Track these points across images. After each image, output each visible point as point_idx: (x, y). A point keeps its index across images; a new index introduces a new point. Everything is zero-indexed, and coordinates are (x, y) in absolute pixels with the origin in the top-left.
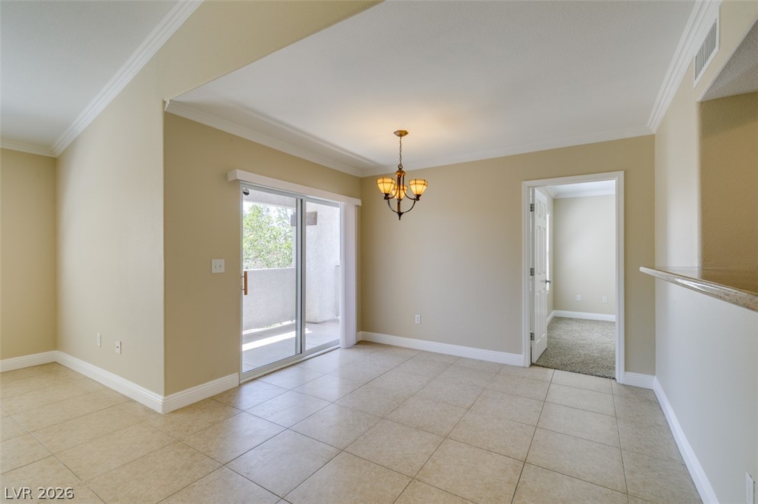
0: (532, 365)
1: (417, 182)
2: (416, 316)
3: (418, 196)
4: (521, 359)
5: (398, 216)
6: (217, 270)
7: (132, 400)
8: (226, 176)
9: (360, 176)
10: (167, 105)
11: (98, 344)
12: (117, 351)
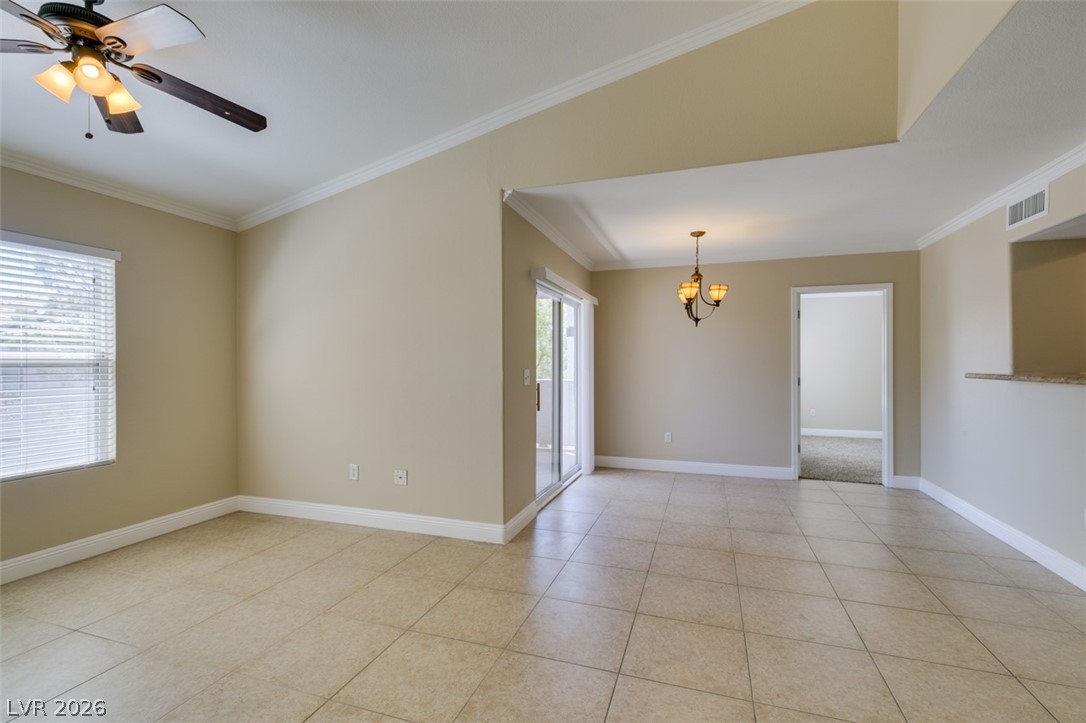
0: (800, 478)
1: (722, 287)
2: (667, 434)
3: (717, 303)
4: (791, 472)
5: (694, 323)
6: (527, 382)
7: (439, 537)
8: (529, 274)
9: (591, 270)
10: (506, 195)
11: (352, 477)
12: (400, 482)
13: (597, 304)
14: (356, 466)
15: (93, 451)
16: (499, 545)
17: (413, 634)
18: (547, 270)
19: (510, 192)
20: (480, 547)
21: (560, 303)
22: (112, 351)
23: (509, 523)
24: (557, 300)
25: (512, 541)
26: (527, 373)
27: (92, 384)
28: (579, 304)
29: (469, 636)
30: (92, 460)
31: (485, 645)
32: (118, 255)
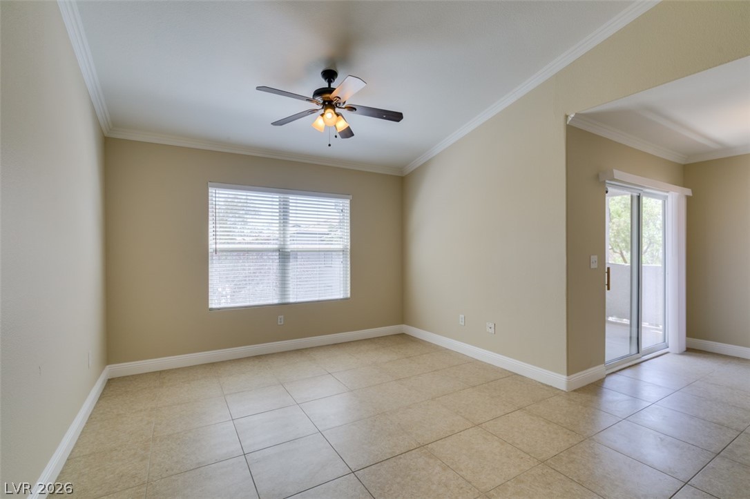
6: (594, 266)
7: (516, 374)
8: (597, 176)
9: (683, 163)
10: (570, 119)
11: (461, 323)
12: (490, 331)
13: (691, 195)
14: (463, 316)
15: (342, 292)
16: (562, 391)
17: (480, 429)
18: (615, 171)
19: (572, 116)
20: (547, 388)
21: (639, 197)
22: (349, 244)
23: (572, 376)
24: (635, 194)
25: (575, 391)
26: (594, 258)
27: (342, 260)
28: (667, 196)
29: (518, 444)
30: (341, 297)
31: (528, 454)
32: (351, 196)
